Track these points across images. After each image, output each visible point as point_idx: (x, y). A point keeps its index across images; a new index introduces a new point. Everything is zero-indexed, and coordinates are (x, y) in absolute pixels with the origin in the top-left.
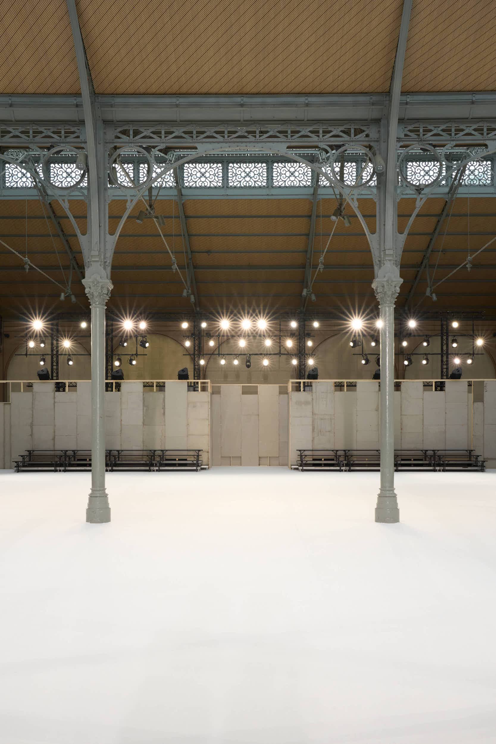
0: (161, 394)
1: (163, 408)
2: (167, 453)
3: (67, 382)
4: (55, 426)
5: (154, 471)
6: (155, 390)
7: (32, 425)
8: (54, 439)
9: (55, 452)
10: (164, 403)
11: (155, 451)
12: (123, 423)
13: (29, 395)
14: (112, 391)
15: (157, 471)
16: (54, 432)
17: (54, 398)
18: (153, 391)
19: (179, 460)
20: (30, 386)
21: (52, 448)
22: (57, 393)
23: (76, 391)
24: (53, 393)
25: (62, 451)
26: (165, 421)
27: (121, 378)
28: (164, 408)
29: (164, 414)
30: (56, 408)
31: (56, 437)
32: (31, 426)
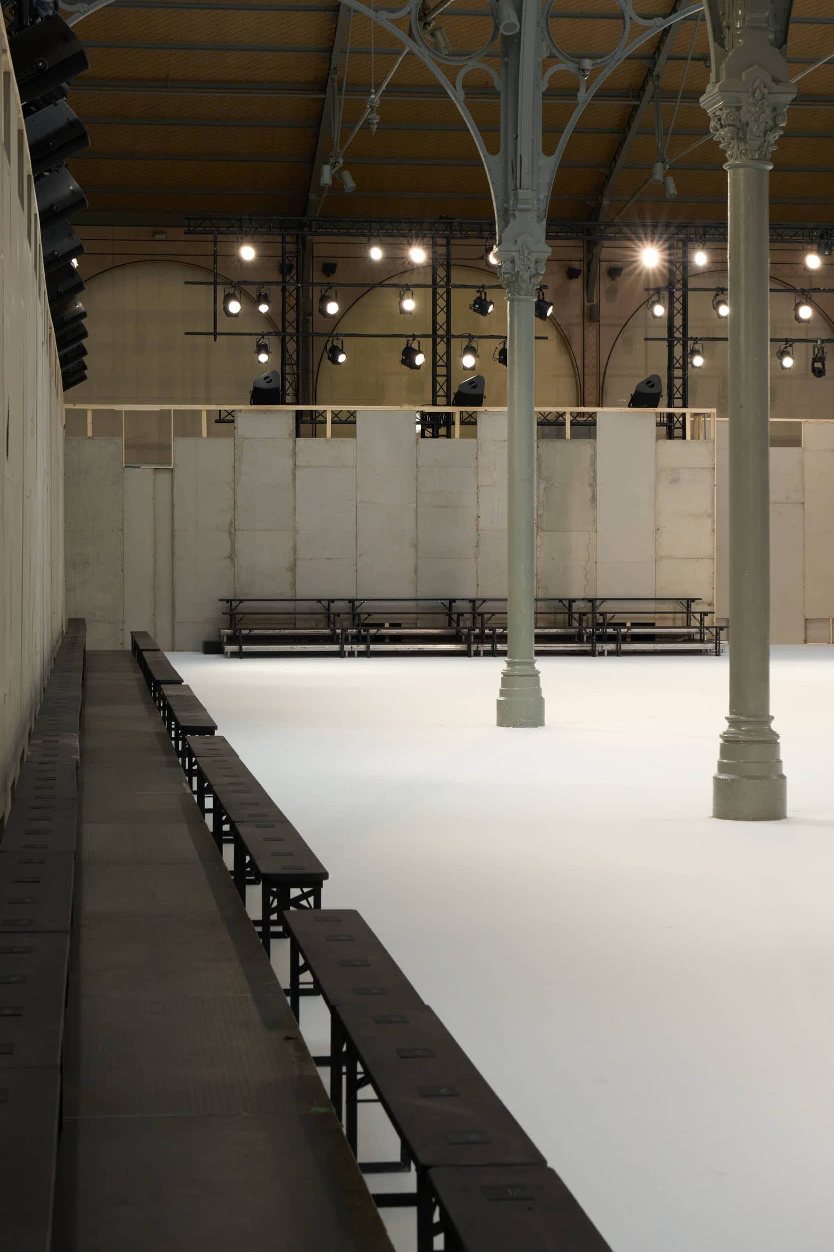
0: (583, 447)
1: (590, 485)
2: (604, 607)
3: (329, 409)
4: (295, 531)
5: (602, 654)
6: (568, 435)
7: (232, 530)
8: (293, 569)
9: (298, 602)
10: (595, 471)
11: (572, 601)
12: (481, 523)
13: (226, 444)
14: (449, 435)
15: (611, 653)
16: (294, 549)
17: (294, 453)
18: (562, 436)
19: (634, 625)
20: (225, 420)
21: (288, 594)
22: (301, 441)
23: (353, 435)
24: (291, 442)
25: (319, 601)
26: (595, 521)
27: (478, 400)
28: (593, 485)
29: (594, 499)
30: (297, 480)
31: (298, 563)
32: (230, 533)
